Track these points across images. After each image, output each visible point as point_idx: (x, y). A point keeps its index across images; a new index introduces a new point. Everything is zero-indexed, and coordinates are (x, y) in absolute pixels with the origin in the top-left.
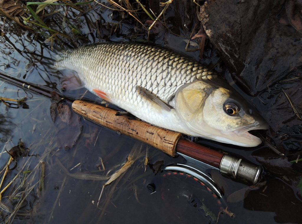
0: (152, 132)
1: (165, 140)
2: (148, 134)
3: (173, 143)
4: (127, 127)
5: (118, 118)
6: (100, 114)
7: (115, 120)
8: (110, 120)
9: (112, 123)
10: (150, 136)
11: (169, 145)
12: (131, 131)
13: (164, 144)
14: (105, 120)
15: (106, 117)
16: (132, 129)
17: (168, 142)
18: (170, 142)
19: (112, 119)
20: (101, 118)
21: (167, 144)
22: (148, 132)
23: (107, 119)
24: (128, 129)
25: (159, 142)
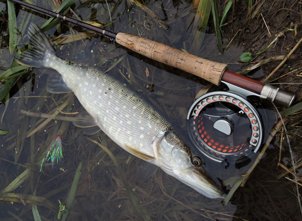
0: (201, 62)
1: (213, 68)
2: (197, 63)
3: (221, 71)
4: (176, 57)
5: (167, 49)
6: (149, 45)
7: (165, 50)
8: (159, 50)
9: (160, 53)
10: (199, 65)
11: (218, 73)
12: (179, 61)
13: (213, 71)
14: (153, 50)
15: (154, 47)
16: (181, 59)
17: (217, 70)
18: (219, 70)
19: (161, 50)
20: (149, 48)
21: (216, 72)
22: (197, 62)
23: (155, 49)
24: (178, 58)
25: (207, 70)
